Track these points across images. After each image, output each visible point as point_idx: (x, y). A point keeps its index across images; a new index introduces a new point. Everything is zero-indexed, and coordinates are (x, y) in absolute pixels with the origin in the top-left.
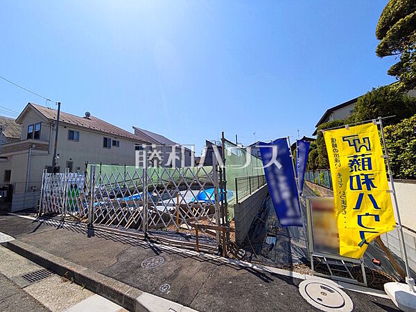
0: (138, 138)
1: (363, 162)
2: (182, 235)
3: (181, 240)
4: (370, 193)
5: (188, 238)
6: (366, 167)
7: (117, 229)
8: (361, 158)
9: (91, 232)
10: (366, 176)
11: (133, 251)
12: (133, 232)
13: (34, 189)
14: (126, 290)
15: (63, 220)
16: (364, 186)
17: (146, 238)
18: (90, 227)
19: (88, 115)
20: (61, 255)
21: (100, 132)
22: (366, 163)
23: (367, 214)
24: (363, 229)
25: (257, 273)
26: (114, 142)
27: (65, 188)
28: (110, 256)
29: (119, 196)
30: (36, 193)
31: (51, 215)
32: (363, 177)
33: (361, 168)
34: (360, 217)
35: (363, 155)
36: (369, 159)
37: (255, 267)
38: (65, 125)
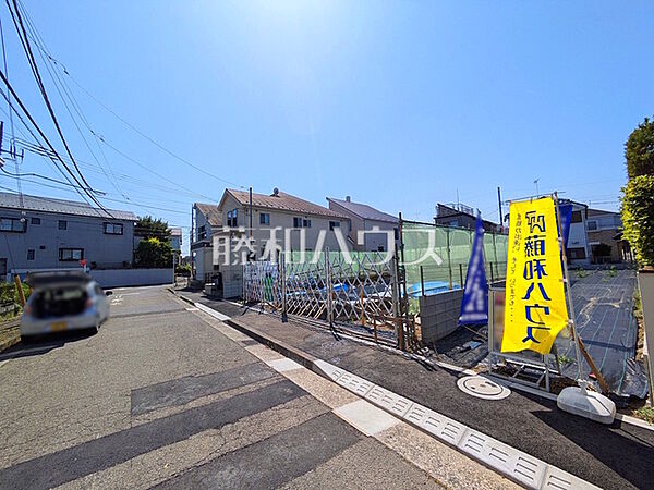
0: (333, 213)
1: (536, 245)
2: (366, 328)
3: (364, 333)
4: (540, 281)
5: (370, 331)
6: (539, 252)
7: (307, 319)
8: (533, 240)
9: (285, 319)
10: (538, 262)
11: (318, 336)
12: (321, 322)
13: (237, 278)
14: (307, 357)
15: (262, 308)
16: (535, 274)
17: (332, 328)
18: (284, 315)
19: (276, 191)
20: (263, 332)
21: (289, 212)
22: (539, 247)
23: (537, 306)
24: (532, 325)
25: (426, 365)
26: (305, 221)
27: (262, 276)
28: (299, 337)
29: (314, 287)
30: (240, 281)
31: (253, 303)
32: (534, 263)
33: (533, 252)
34: (528, 308)
35: (536, 237)
36: (543, 242)
37: (428, 361)
38: (257, 208)
